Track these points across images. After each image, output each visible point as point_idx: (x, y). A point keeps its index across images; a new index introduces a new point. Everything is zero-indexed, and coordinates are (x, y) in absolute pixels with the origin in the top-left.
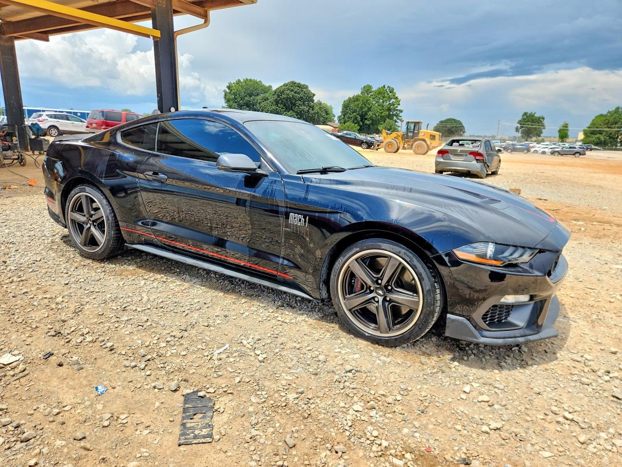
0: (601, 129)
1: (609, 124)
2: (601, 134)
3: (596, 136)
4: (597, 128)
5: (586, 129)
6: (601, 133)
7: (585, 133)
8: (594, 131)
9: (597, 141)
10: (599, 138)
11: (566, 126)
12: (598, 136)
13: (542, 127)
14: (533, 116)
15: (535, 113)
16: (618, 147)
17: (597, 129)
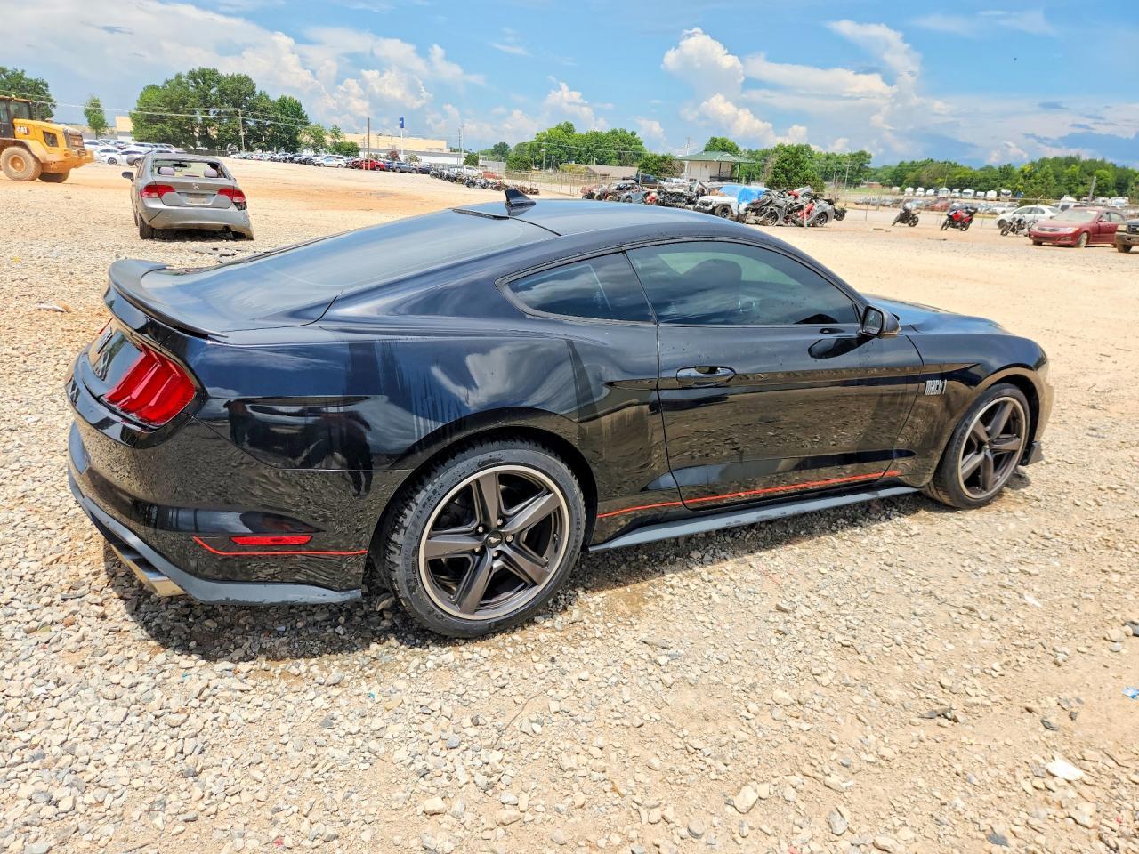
0: (163, 114)
1: (173, 105)
2: (165, 122)
3: (157, 126)
4: (154, 110)
5: (135, 112)
6: (162, 119)
7: (135, 119)
8: (151, 116)
9: (162, 136)
10: (162, 130)
11: (96, 104)
12: (160, 126)
13: (49, 104)
14: (21, 77)
15: (23, 71)
16: (197, 148)
17: (155, 114)
